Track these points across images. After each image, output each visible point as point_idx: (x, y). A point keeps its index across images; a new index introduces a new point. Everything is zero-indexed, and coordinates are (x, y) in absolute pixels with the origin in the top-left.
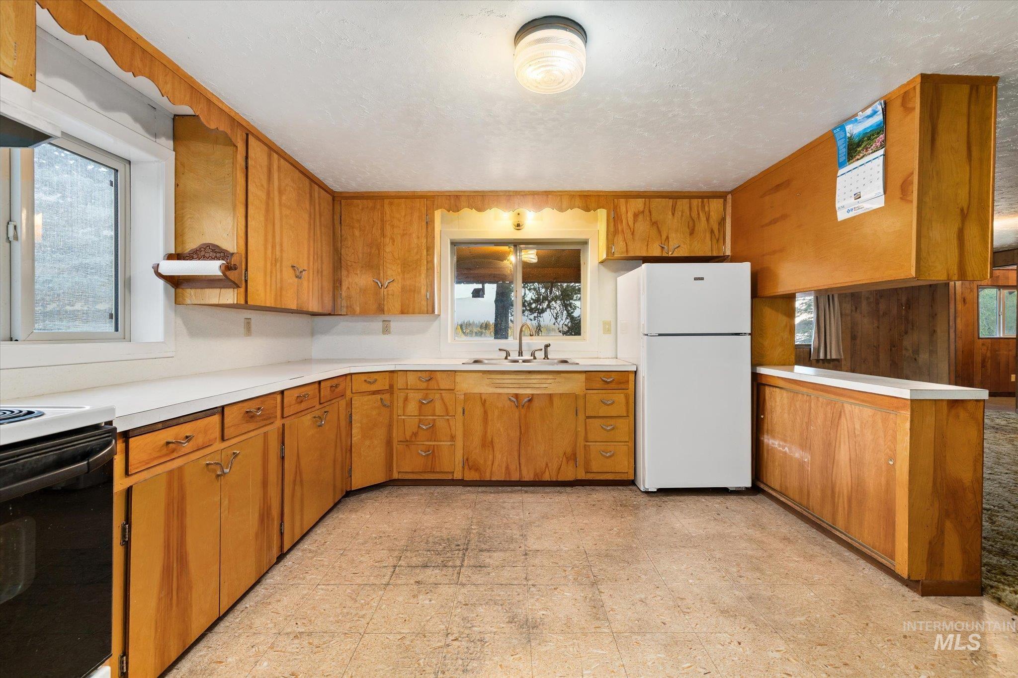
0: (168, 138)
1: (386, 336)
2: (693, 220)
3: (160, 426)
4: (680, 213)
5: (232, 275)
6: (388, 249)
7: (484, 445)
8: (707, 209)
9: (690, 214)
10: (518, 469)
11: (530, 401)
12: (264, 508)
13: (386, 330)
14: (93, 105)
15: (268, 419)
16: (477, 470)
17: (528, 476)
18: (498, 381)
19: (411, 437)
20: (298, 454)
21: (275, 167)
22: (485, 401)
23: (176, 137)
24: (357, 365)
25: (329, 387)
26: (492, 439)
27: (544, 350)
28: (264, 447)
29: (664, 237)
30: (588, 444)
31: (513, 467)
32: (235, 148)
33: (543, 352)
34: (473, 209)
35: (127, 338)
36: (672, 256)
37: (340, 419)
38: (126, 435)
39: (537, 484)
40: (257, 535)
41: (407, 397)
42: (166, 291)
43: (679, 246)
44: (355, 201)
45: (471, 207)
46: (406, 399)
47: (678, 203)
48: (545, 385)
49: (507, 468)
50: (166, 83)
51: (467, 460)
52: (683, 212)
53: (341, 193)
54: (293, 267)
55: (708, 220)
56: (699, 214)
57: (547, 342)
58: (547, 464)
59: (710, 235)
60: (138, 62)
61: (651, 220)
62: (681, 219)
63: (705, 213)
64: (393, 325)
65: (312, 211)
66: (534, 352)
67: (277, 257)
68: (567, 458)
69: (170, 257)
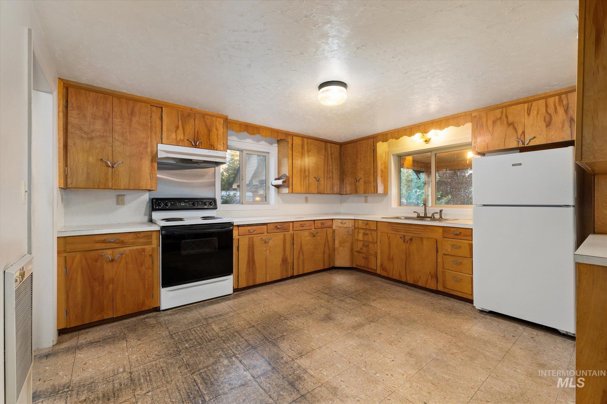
0: (276, 143)
1: (366, 204)
2: (550, 115)
3: (246, 225)
4: (536, 112)
5: (285, 184)
6: (359, 164)
7: (389, 260)
8: (565, 102)
9: (546, 111)
10: (405, 275)
11: (411, 239)
12: (284, 258)
13: (366, 201)
14: (255, 142)
15: (287, 230)
16: (386, 271)
17: (410, 281)
18: (396, 228)
19: (360, 250)
20: (301, 243)
21: (305, 143)
22: (389, 237)
23: (278, 143)
24: (358, 216)
25: (320, 223)
26: (393, 257)
27: (439, 213)
28: (284, 238)
29: (520, 132)
30: (445, 270)
31: (403, 273)
32: (288, 142)
33: (439, 214)
34: (394, 139)
35: (268, 204)
36: (528, 145)
37: (328, 236)
38: (238, 226)
39: (415, 286)
40: (281, 265)
41: (359, 231)
42: (275, 190)
43: (534, 137)
44: (348, 145)
45: (392, 138)
46: (358, 232)
47: (533, 105)
48: (419, 233)
49: (400, 273)
50: (263, 133)
51: (382, 265)
52: (538, 110)
53: (343, 143)
54: (315, 177)
55: (566, 111)
56: (556, 109)
57: (441, 209)
58: (420, 277)
59: (569, 123)
60: (255, 131)
61: (508, 122)
62: (537, 117)
63: (563, 106)
64: (369, 198)
65: (326, 154)
66: (434, 214)
67: (307, 175)
68: (431, 276)
69: (276, 179)
